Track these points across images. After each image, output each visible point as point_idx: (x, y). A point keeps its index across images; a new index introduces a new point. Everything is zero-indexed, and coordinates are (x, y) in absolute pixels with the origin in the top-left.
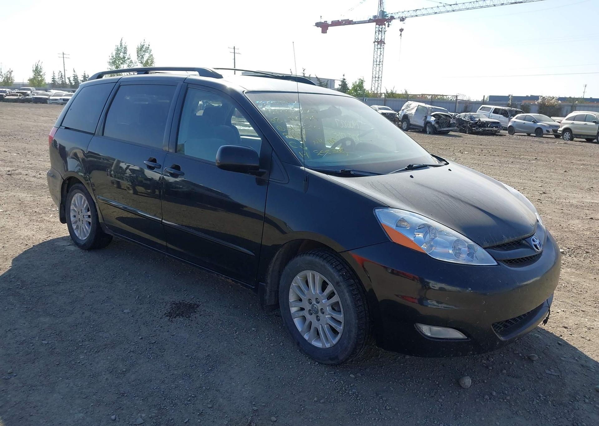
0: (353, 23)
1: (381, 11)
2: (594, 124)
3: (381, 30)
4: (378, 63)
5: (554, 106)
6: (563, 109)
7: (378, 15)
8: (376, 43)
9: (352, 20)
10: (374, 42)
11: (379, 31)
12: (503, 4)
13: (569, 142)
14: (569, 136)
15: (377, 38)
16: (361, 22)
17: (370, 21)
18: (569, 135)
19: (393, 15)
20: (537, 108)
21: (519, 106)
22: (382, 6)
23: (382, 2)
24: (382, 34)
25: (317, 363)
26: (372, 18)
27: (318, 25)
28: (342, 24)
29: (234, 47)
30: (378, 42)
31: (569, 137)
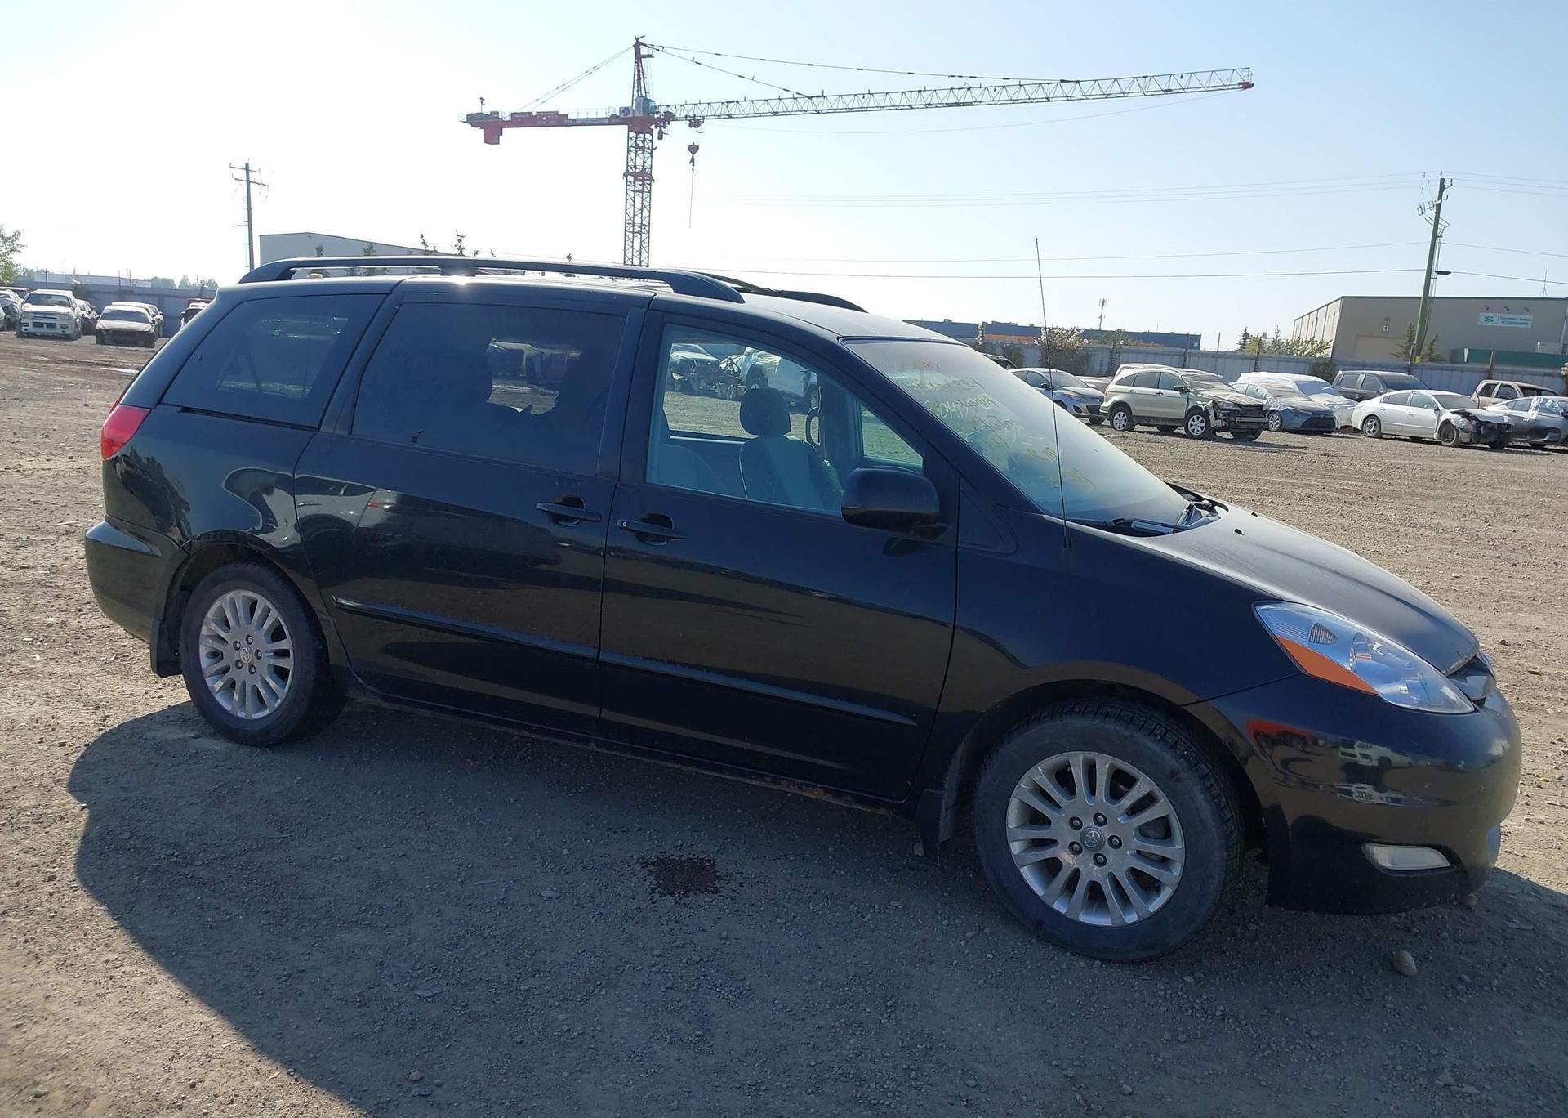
0: (568, 122)
1: (642, 99)
2: (1178, 393)
3: (641, 145)
4: (637, 228)
5: (1074, 351)
6: (1092, 358)
7: (634, 108)
8: (631, 178)
9: (567, 115)
10: (626, 175)
11: (637, 146)
12: (930, 104)
13: (1127, 433)
14: (1125, 421)
15: (632, 164)
16: (590, 122)
17: (613, 121)
18: (1125, 417)
19: (672, 110)
20: (1039, 354)
21: (999, 350)
22: (642, 85)
23: (642, 77)
24: (646, 156)
25: (1098, 962)
26: (618, 114)
27: (474, 120)
28: (540, 123)
29: (247, 165)
30: (634, 175)
31: (1125, 424)
